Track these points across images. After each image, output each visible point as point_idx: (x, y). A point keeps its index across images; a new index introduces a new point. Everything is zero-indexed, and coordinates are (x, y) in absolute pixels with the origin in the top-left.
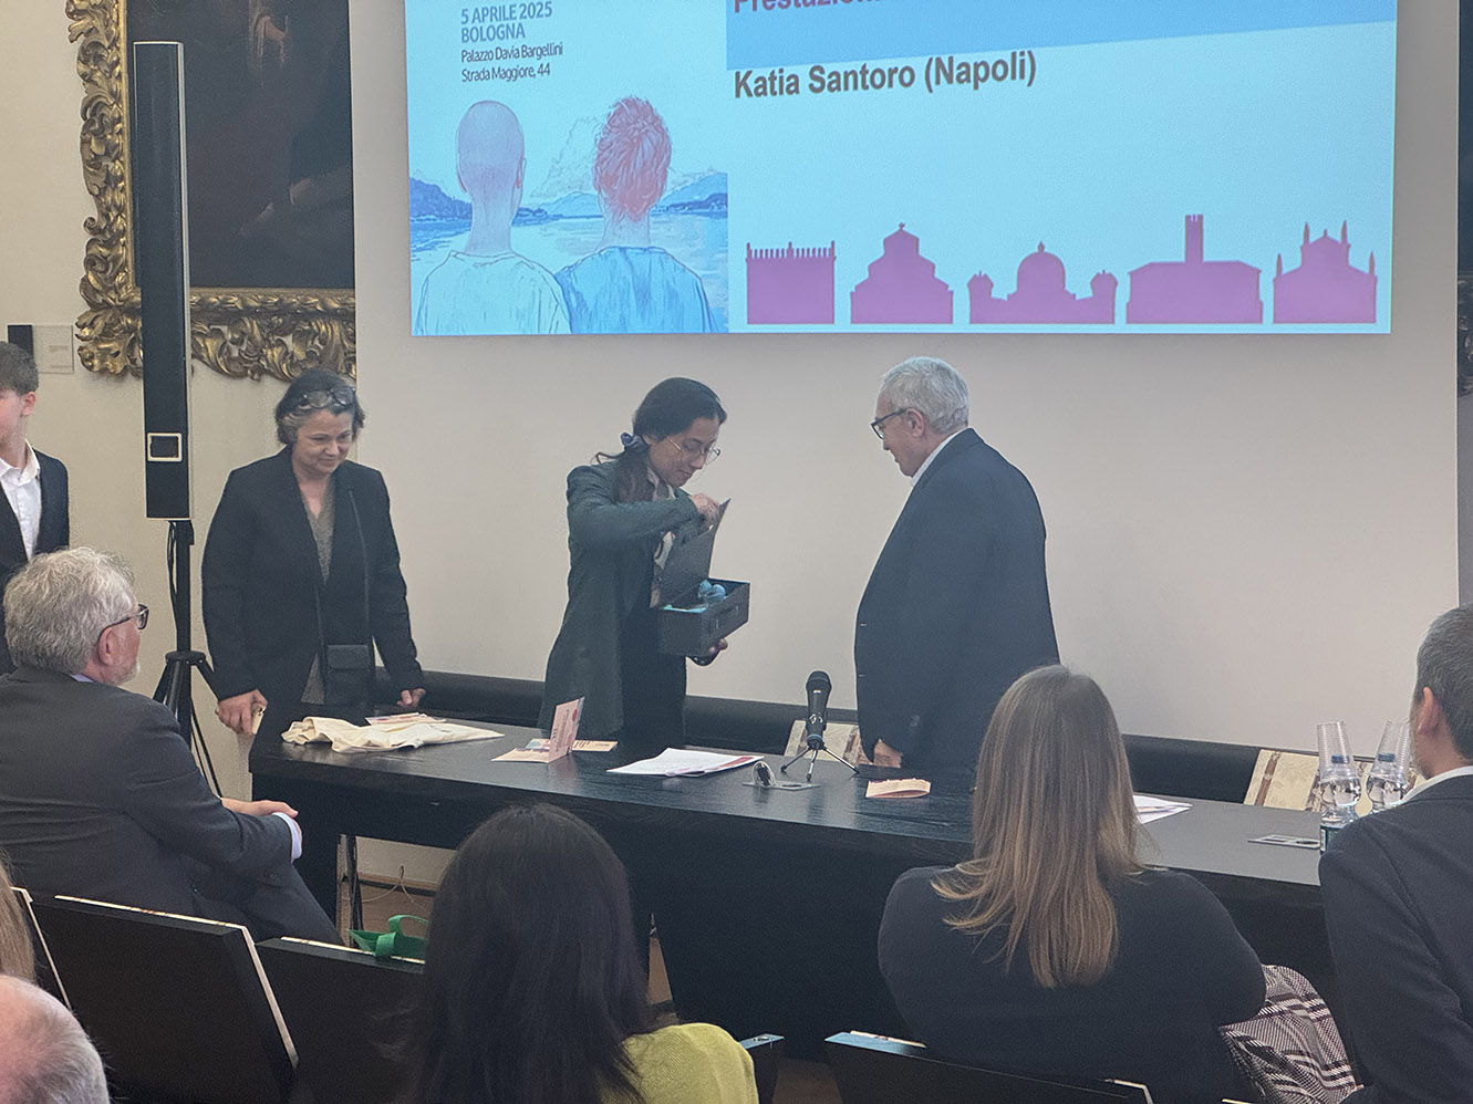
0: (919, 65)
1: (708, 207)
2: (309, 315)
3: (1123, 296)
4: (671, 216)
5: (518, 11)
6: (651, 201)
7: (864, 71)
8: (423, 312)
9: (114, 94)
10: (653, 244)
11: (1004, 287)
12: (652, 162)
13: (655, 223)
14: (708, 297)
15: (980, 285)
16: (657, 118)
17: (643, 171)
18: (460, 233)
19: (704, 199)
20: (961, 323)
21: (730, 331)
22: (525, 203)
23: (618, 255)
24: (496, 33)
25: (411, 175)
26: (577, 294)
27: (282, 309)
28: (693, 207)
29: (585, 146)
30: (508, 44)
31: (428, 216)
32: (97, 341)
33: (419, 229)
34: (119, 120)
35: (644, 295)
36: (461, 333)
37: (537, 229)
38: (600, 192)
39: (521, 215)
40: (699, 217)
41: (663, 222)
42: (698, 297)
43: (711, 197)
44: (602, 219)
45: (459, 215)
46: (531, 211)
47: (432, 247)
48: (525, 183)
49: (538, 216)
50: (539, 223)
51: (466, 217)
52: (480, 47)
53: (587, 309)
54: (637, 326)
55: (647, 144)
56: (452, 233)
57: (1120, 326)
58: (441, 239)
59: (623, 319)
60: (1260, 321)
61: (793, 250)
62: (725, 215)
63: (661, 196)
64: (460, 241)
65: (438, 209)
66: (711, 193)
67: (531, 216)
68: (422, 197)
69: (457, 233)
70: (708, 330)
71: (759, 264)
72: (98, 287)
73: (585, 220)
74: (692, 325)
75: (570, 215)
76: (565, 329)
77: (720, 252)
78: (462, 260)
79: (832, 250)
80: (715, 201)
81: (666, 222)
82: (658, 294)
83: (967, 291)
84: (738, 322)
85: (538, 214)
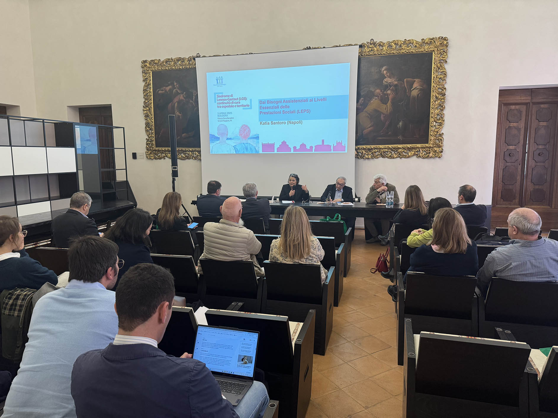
0: (286, 122)
2: (186, 151)
3: (314, 149)
5: (227, 113)
7: (279, 122)
8: (212, 151)
9: (152, 122)
10: (248, 142)
11: (298, 148)
14: (257, 149)
15: (295, 148)
16: (248, 127)
20: (292, 152)
22: (228, 137)
23: (243, 144)
24: (223, 116)
25: (210, 133)
26: (237, 149)
27: (182, 150)
28: (254, 138)
29: (237, 131)
30: (225, 117)
31: (213, 139)
32: (149, 155)
33: (211, 140)
34: (153, 125)
35: (247, 149)
36: (218, 154)
37: (230, 140)
38: (240, 136)
42: (255, 149)
43: (256, 137)
44: (240, 139)
45: (218, 139)
48: (228, 134)
49: (230, 139)
52: (220, 117)
54: (246, 152)
55: (247, 130)
57: (313, 152)
59: (244, 152)
60: (331, 151)
61: (269, 143)
62: (259, 139)
63: (249, 137)
68: (212, 136)
70: (257, 153)
71: (264, 146)
72: (148, 147)
74: (254, 152)
75: (235, 139)
76: (235, 153)
77: (258, 144)
78: (218, 144)
79: (274, 143)
83: (293, 148)
84: (261, 152)
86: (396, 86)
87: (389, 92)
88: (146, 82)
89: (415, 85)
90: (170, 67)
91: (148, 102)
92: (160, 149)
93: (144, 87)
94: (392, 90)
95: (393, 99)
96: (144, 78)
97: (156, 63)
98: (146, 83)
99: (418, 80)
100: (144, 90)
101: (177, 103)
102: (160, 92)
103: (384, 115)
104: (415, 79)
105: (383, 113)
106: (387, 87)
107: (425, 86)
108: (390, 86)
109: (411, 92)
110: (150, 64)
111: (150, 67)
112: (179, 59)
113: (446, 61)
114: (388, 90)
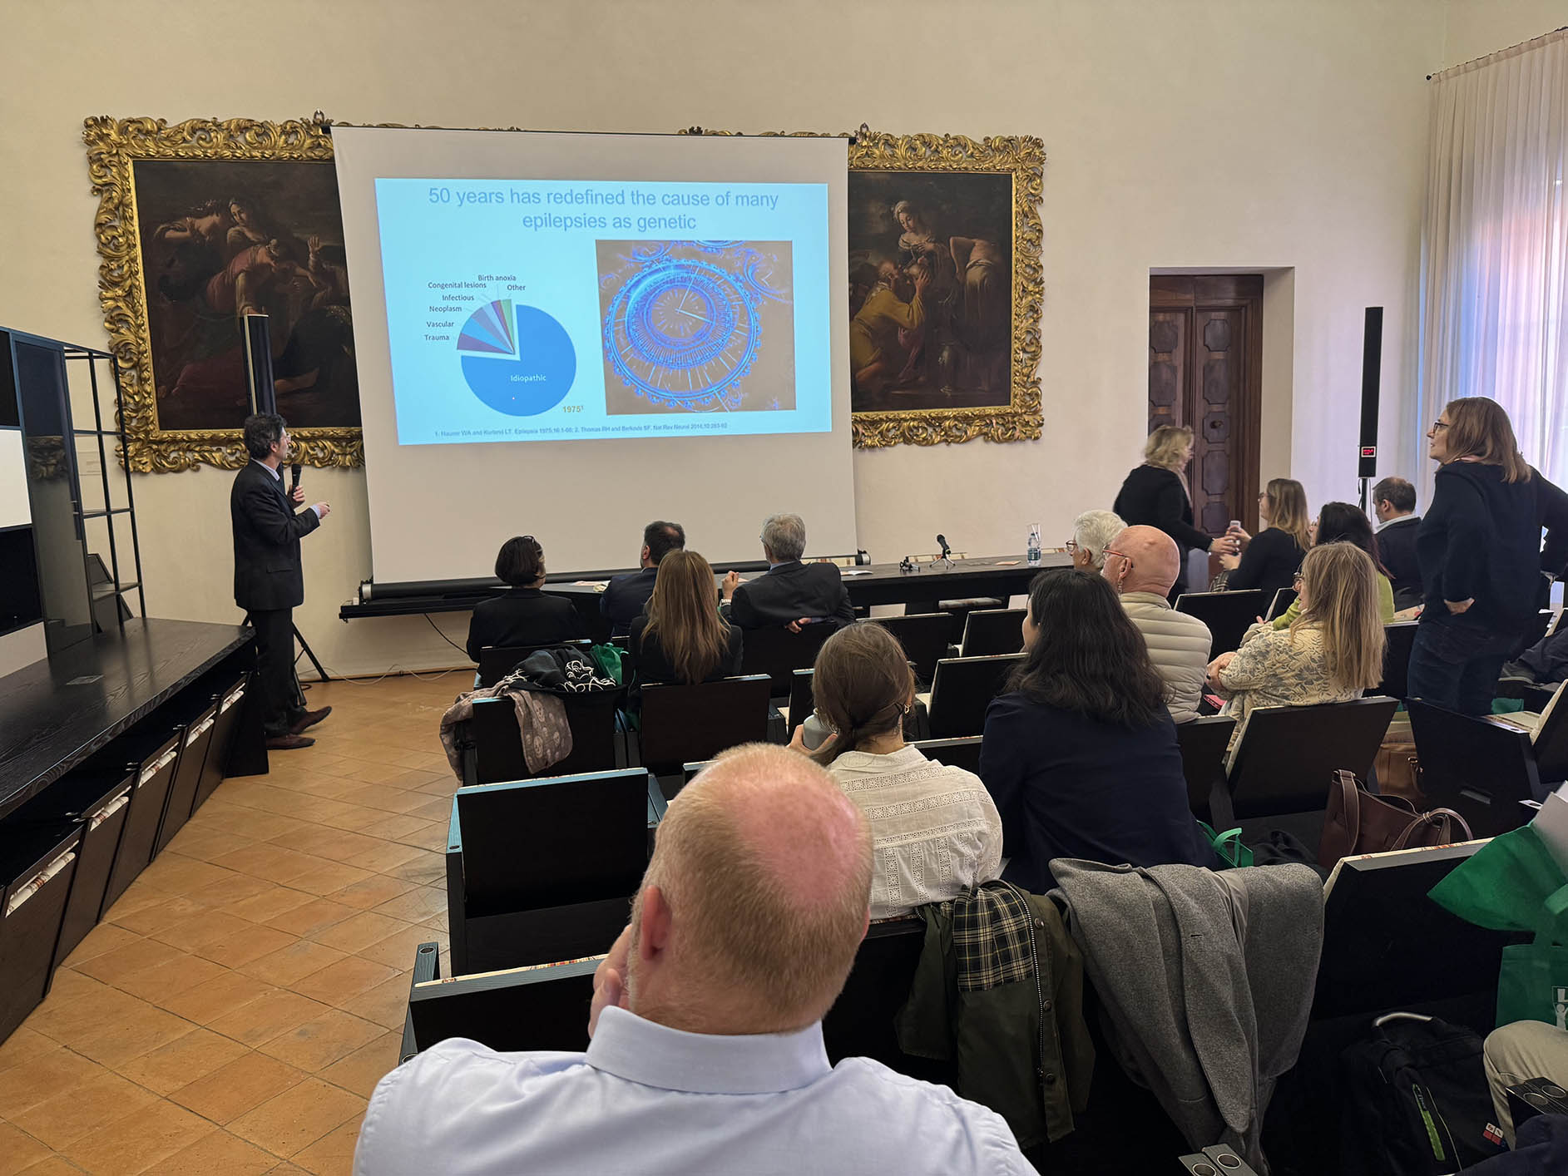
8: (405, 435)
9: (142, 339)
32: (132, 458)
34: (146, 352)
72: (127, 431)
86: (930, 254)
87: (914, 270)
88: (106, 195)
89: (977, 255)
90: (210, 148)
91: (121, 267)
92: (181, 434)
93: (98, 214)
94: (921, 266)
95: (926, 290)
96: (99, 181)
97: (148, 133)
98: (107, 201)
99: (981, 241)
100: (99, 225)
101: (242, 275)
102: (170, 234)
103: (906, 332)
104: (974, 240)
105: (902, 327)
106: (908, 257)
107: (997, 259)
108: (918, 255)
109: (966, 273)
110: (123, 130)
111: (125, 142)
112: (248, 124)
113: (1040, 198)
114: (910, 266)
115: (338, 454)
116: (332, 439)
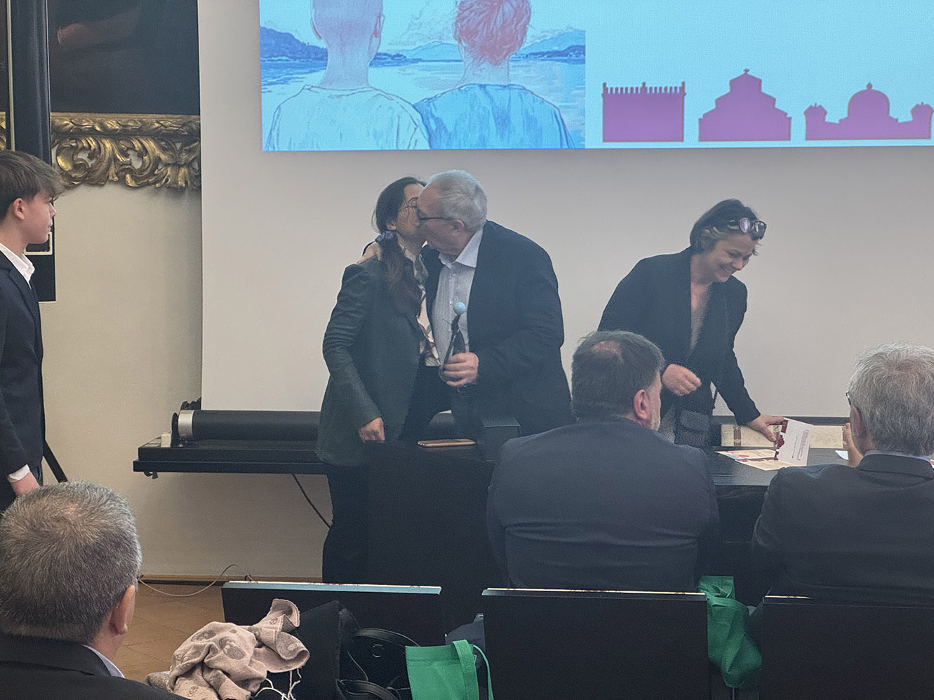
1: (566, 56)
4: (530, 62)
6: (509, 51)
8: (274, 134)
10: (512, 83)
11: (837, 113)
12: (513, 21)
13: (514, 66)
14: (566, 122)
17: (503, 28)
18: (314, 71)
19: (563, 49)
21: (587, 147)
25: (262, 25)
28: (552, 55)
31: (280, 58)
33: (271, 67)
36: (316, 149)
38: (460, 41)
39: (379, 59)
40: (557, 63)
41: (522, 66)
42: (555, 122)
43: (569, 48)
44: (462, 63)
45: (315, 58)
46: (390, 56)
47: (285, 82)
49: (398, 59)
50: (398, 65)
51: (321, 59)
53: (446, 131)
54: (496, 143)
56: (307, 71)
58: (294, 76)
59: (482, 138)
61: (646, 89)
62: (583, 61)
63: (520, 46)
64: (316, 77)
65: (290, 52)
66: (571, 45)
67: (390, 60)
68: (274, 42)
69: (311, 72)
70: (565, 146)
73: (444, 63)
75: (429, 59)
76: (424, 145)
77: (579, 89)
78: (318, 92)
79: (683, 88)
80: (574, 51)
81: (526, 66)
82: (517, 120)
83: (804, 117)
85: (396, 58)
115: (167, 165)
116: (157, 136)
